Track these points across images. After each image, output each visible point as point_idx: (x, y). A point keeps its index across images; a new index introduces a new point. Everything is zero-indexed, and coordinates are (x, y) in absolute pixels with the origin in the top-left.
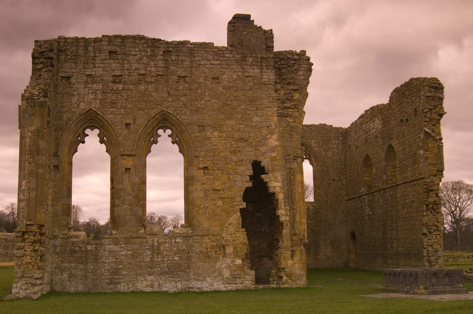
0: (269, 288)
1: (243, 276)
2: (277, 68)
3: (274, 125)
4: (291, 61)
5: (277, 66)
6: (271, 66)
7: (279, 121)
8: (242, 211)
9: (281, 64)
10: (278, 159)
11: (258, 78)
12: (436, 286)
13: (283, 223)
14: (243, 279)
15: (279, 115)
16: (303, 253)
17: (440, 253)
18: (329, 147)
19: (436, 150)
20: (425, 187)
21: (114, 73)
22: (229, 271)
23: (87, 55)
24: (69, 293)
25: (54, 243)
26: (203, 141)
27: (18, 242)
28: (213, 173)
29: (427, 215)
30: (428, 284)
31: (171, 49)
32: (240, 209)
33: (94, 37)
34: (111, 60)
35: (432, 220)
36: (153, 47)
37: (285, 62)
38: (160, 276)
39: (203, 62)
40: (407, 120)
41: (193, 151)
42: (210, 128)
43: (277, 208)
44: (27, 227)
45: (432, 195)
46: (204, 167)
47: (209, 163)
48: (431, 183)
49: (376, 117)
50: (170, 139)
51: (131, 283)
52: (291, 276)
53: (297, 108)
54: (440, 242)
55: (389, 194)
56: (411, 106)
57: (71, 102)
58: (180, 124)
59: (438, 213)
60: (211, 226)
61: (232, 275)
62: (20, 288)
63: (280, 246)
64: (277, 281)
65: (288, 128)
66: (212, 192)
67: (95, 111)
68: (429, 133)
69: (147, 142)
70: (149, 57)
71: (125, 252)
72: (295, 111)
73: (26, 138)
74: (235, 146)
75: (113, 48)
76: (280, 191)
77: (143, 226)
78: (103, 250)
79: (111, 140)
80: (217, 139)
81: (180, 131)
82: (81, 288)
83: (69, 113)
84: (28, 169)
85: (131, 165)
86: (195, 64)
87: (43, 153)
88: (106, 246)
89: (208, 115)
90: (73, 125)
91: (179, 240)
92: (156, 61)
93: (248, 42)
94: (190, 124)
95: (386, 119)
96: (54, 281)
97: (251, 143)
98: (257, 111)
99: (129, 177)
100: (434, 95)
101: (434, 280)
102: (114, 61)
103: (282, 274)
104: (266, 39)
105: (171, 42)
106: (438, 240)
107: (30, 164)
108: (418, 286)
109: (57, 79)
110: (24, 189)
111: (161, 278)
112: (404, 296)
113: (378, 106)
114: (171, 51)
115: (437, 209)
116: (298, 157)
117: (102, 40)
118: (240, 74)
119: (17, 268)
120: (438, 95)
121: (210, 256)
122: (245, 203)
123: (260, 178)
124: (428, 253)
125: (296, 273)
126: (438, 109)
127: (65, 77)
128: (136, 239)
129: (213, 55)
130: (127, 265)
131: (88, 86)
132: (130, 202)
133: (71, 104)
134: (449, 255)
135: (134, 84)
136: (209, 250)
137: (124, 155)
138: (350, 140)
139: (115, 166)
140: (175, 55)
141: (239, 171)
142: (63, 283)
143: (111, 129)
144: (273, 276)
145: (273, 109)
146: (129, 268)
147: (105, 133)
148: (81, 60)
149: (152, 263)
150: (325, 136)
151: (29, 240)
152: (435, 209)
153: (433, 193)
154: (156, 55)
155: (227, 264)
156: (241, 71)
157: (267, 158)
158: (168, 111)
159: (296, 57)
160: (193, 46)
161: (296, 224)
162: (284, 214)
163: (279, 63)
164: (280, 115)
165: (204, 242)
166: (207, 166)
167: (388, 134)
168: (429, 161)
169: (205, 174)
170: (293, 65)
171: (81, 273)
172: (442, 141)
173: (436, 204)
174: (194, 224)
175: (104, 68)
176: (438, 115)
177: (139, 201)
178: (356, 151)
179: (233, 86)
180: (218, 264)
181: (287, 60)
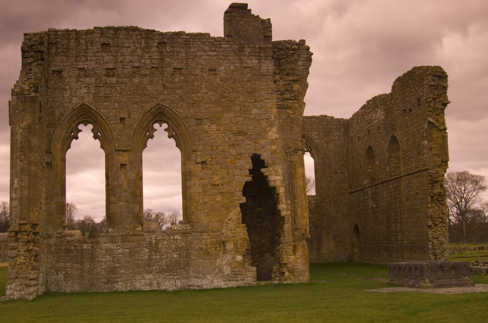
0: (271, 284)
1: (244, 273)
2: (275, 58)
3: (273, 117)
4: (289, 51)
5: (276, 56)
6: (269, 57)
7: (278, 113)
8: (242, 206)
9: (280, 54)
10: (279, 152)
11: (256, 69)
12: (442, 279)
13: (284, 217)
14: (244, 276)
15: (278, 106)
16: (305, 248)
17: (446, 246)
18: (330, 138)
19: (440, 141)
20: (430, 178)
21: (107, 66)
22: (230, 268)
23: (79, 48)
24: (65, 294)
25: (49, 242)
26: (201, 135)
27: (11, 242)
28: (211, 168)
29: (432, 207)
30: (434, 277)
31: (166, 40)
32: (240, 204)
33: (86, 29)
34: (103, 53)
35: (437, 212)
36: (147, 39)
37: (284, 52)
38: (159, 274)
39: (199, 54)
40: (410, 110)
41: (191, 145)
42: (208, 121)
43: (278, 202)
44: (20, 227)
45: (436, 187)
46: (202, 162)
47: (207, 157)
48: (436, 174)
49: (378, 107)
50: (167, 133)
51: (129, 282)
52: (293, 271)
53: (297, 99)
54: (446, 235)
55: (392, 186)
56: (414, 95)
57: (63, 96)
58: (176, 117)
59: (443, 204)
60: (210, 222)
61: (233, 271)
62: (14, 289)
63: (282, 241)
64: (279, 277)
65: (288, 120)
66: (210, 187)
67: (88, 106)
68: (433, 123)
69: (142, 136)
70: (143, 49)
71: (122, 250)
72: (295, 102)
73: (17, 134)
74: (234, 139)
75: (105, 40)
76: (280, 185)
77: (140, 223)
78: (99, 249)
79: (106, 135)
80: (215, 132)
81: (176, 125)
82: (77, 288)
83: (61, 108)
84: (20, 166)
85: (126, 160)
86: (191, 56)
87: (35, 149)
88: (102, 245)
89: (205, 108)
90: (66, 121)
91: (177, 237)
92: (151, 53)
93: (245, 32)
94: (186, 118)
95: (388, 109)
96: (49, 282)
97: (250, 136)
98: (256, 103)
99: (124, 173)
100: (438, 84)
101: (440, 273)
102: (107, 53)
103: (285, 270)
104: (264, 29)
105: (166, 33)
106: (443, 232)
107: (22, 162)
108: (424, 280)
109: (48, 73)
110: (16, 188)
111: (160, 276)
112: (409, 290)
113: (380, 96)
114: (165, 43)
115: (442, 201)
116: (298, 150)
117: (94, 32)
118: (237, 65)
119: (10, 269)
120: (442, 84)
121: (210, 253)
122: (245, 198)
123: (260, 172)
124: (433, 246)
125: (298, 268)
126: (441, 99)
127: (56, 71)
128: (133, 237)
129: (209, 46)
130: (124, 263)
131: (81, 79)
132: (126, 199)
133: (63, 99)
134: (455, 248)
135: (128, 78)
136: (209, 246)
137: (119, 150)
138: (352, 131)
139: (109, 162)
140: (170, 46)
141: (238, 165)
142: (58, 283)
143: (105, 124)
144: (275, 273)
145: (272, 100)
146: (127, 267)
147: (99, 128)
148: (72, 54)
149: (150, 261)
150: (326, 128)
151: (22, 240)
152: (440, 201)
153: (437, 184)
154: (151, 47)
155: (227, 261)
156: (239, 62)
157: (267, 151)
158: (164, 104)
159: (295, 47)
160: (188, 37)
161: (298, 218)
162: (285, 208)
163: (278, 54)
164: (280, 107)
165: (203, 238)
166: (205, 160)
167: (390, 124)
168: (434, 152)
169: (203, 168)
170: (292, 55)
171: (77, 273)
172: (447, 131)
173: (441, 196)
174: (193, 220)
175: (96, 61)
176: (442, 105)
177: (136, 198)
178: (358, 143)
179: (230, 78)
180: (218, 261)
181: (286, 49)
